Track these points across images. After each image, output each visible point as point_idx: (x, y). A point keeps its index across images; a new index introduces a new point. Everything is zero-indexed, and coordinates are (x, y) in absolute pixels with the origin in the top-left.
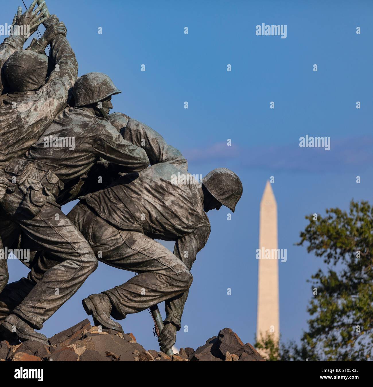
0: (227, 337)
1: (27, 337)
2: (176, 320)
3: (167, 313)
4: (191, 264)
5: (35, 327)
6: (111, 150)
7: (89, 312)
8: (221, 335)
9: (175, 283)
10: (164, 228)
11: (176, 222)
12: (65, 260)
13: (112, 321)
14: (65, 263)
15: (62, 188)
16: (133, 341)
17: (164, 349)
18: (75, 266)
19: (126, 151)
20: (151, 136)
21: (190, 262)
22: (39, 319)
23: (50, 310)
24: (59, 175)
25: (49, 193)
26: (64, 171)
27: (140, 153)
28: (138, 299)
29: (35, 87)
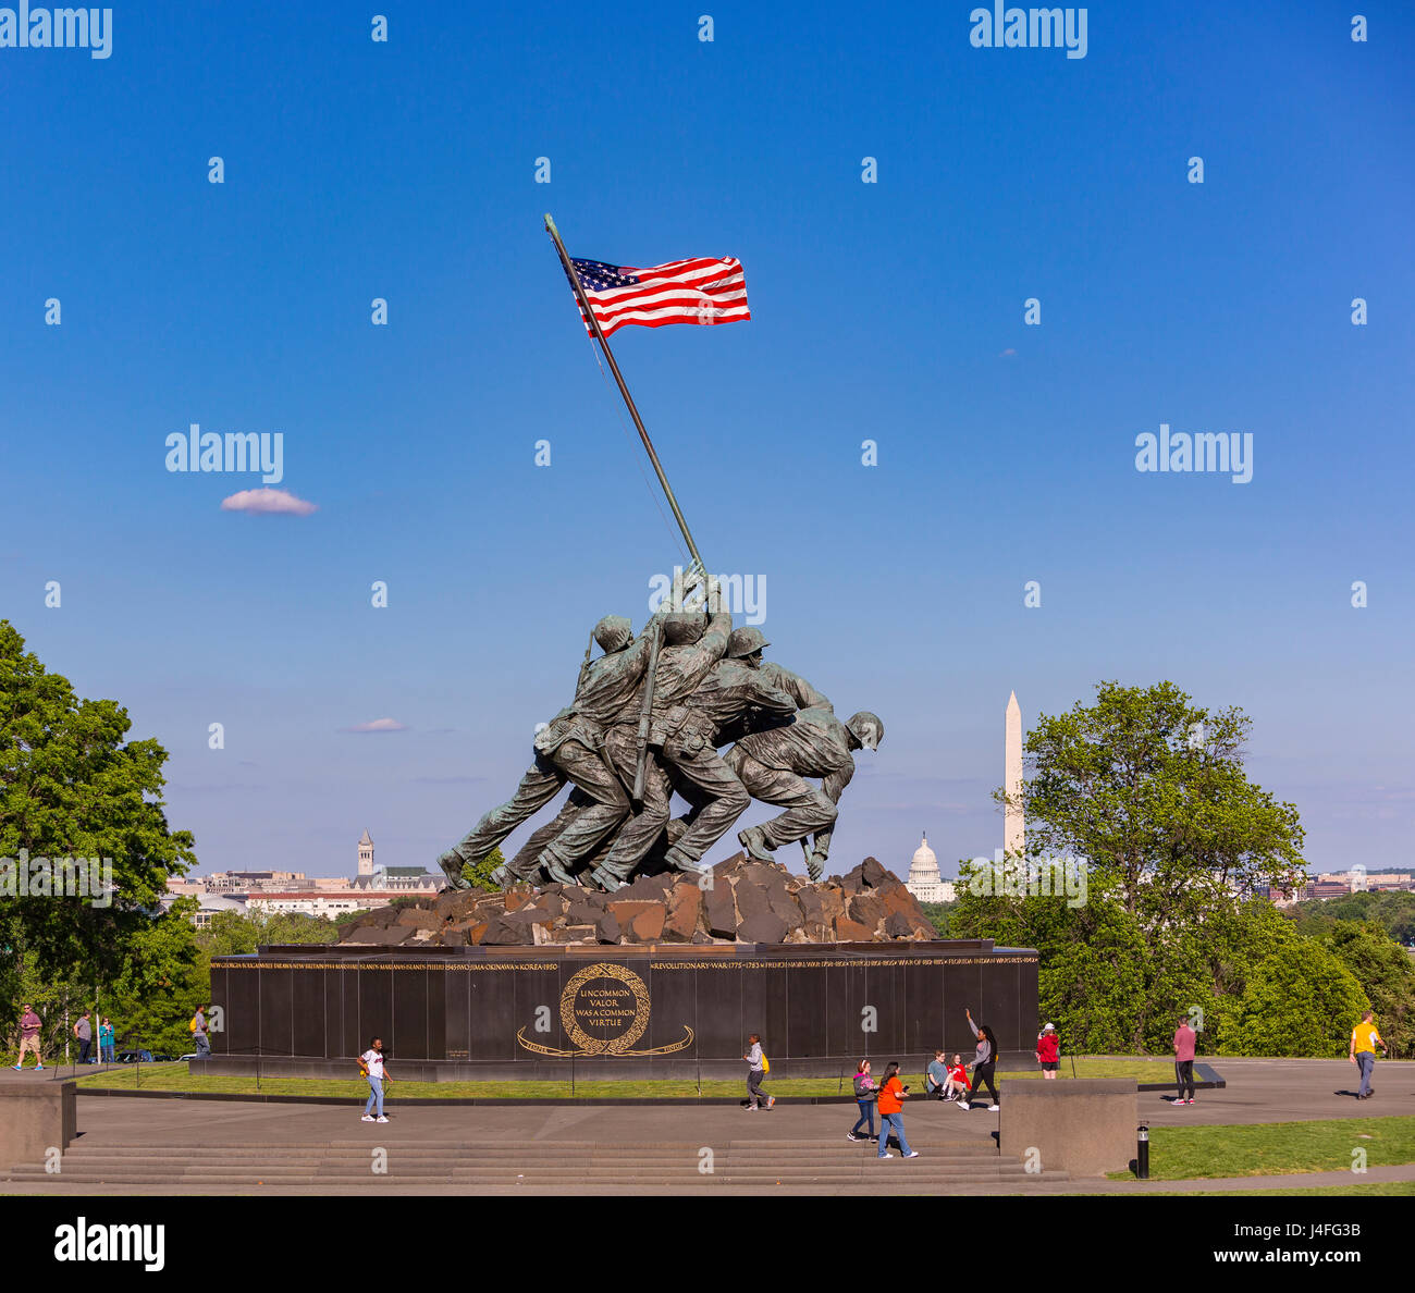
0: (870, 865)
1: (687, 869)
2: (824, 852)
3: (816, 844)
4: (837, 798)
5: (694, 859)
6: (760, 697)
7: (745, 845)
8: (865, 863)
9: (822, 817)
10: (811, 767)
11: (821, 762)
12: (720, 798)
13: (765, 854)
14: (720, 801)
15: (718, 732)
16: (783, 871)
17: (813, 877)
18: (728, 803)
19: (775, 698)
20: (799, 683)
21: (836, 796)
22: (698, 851)
23: (708, 843)
24: (714, 721)
25: (705, 737)
26: (718, 718)
27: (788, 700)
28: (788, 832)
29: (692, 641)
